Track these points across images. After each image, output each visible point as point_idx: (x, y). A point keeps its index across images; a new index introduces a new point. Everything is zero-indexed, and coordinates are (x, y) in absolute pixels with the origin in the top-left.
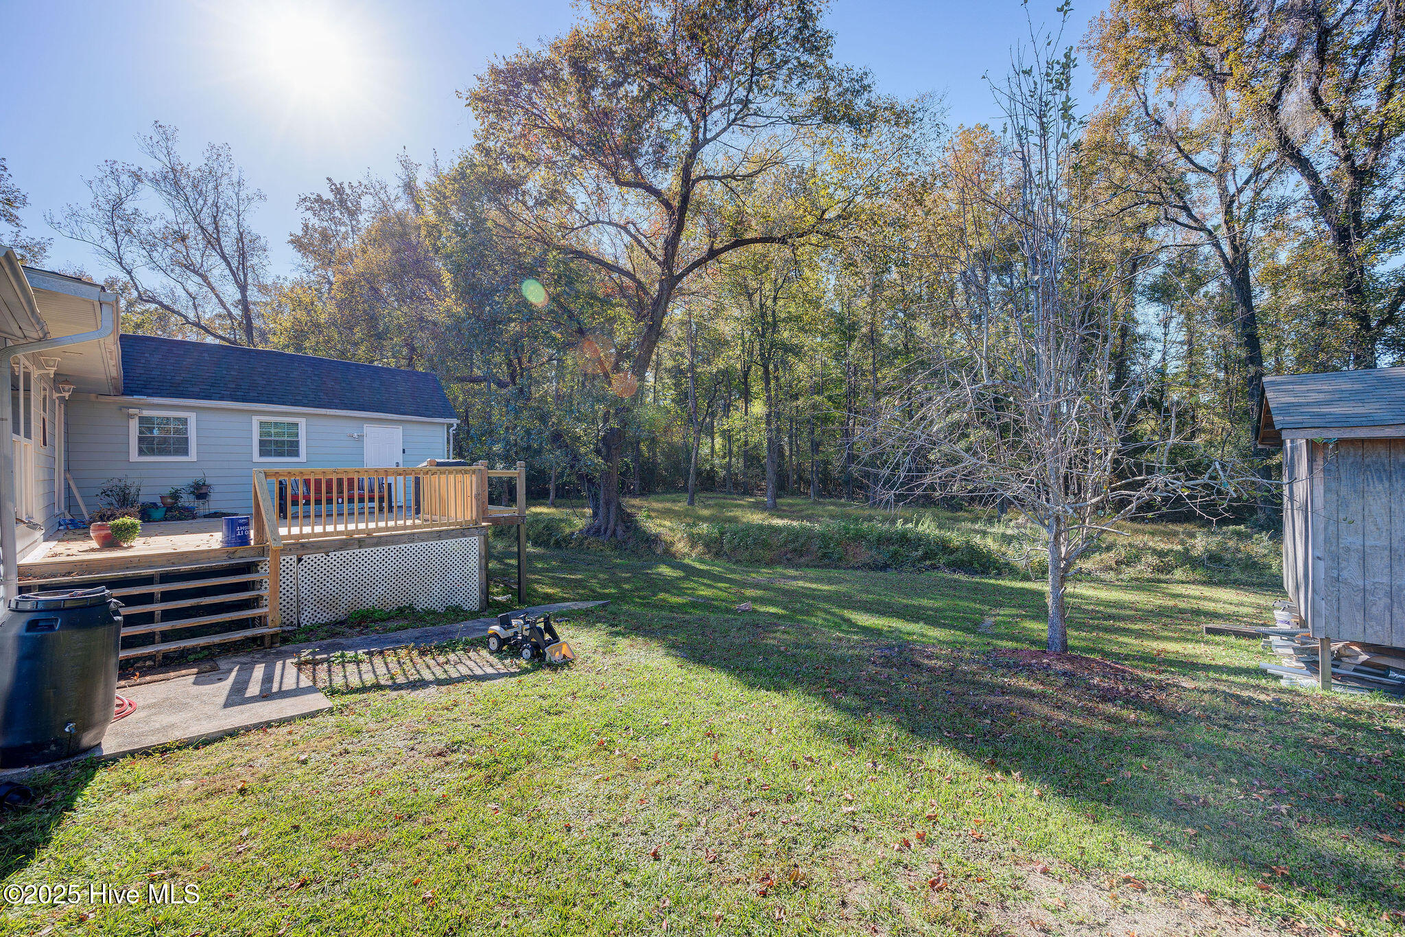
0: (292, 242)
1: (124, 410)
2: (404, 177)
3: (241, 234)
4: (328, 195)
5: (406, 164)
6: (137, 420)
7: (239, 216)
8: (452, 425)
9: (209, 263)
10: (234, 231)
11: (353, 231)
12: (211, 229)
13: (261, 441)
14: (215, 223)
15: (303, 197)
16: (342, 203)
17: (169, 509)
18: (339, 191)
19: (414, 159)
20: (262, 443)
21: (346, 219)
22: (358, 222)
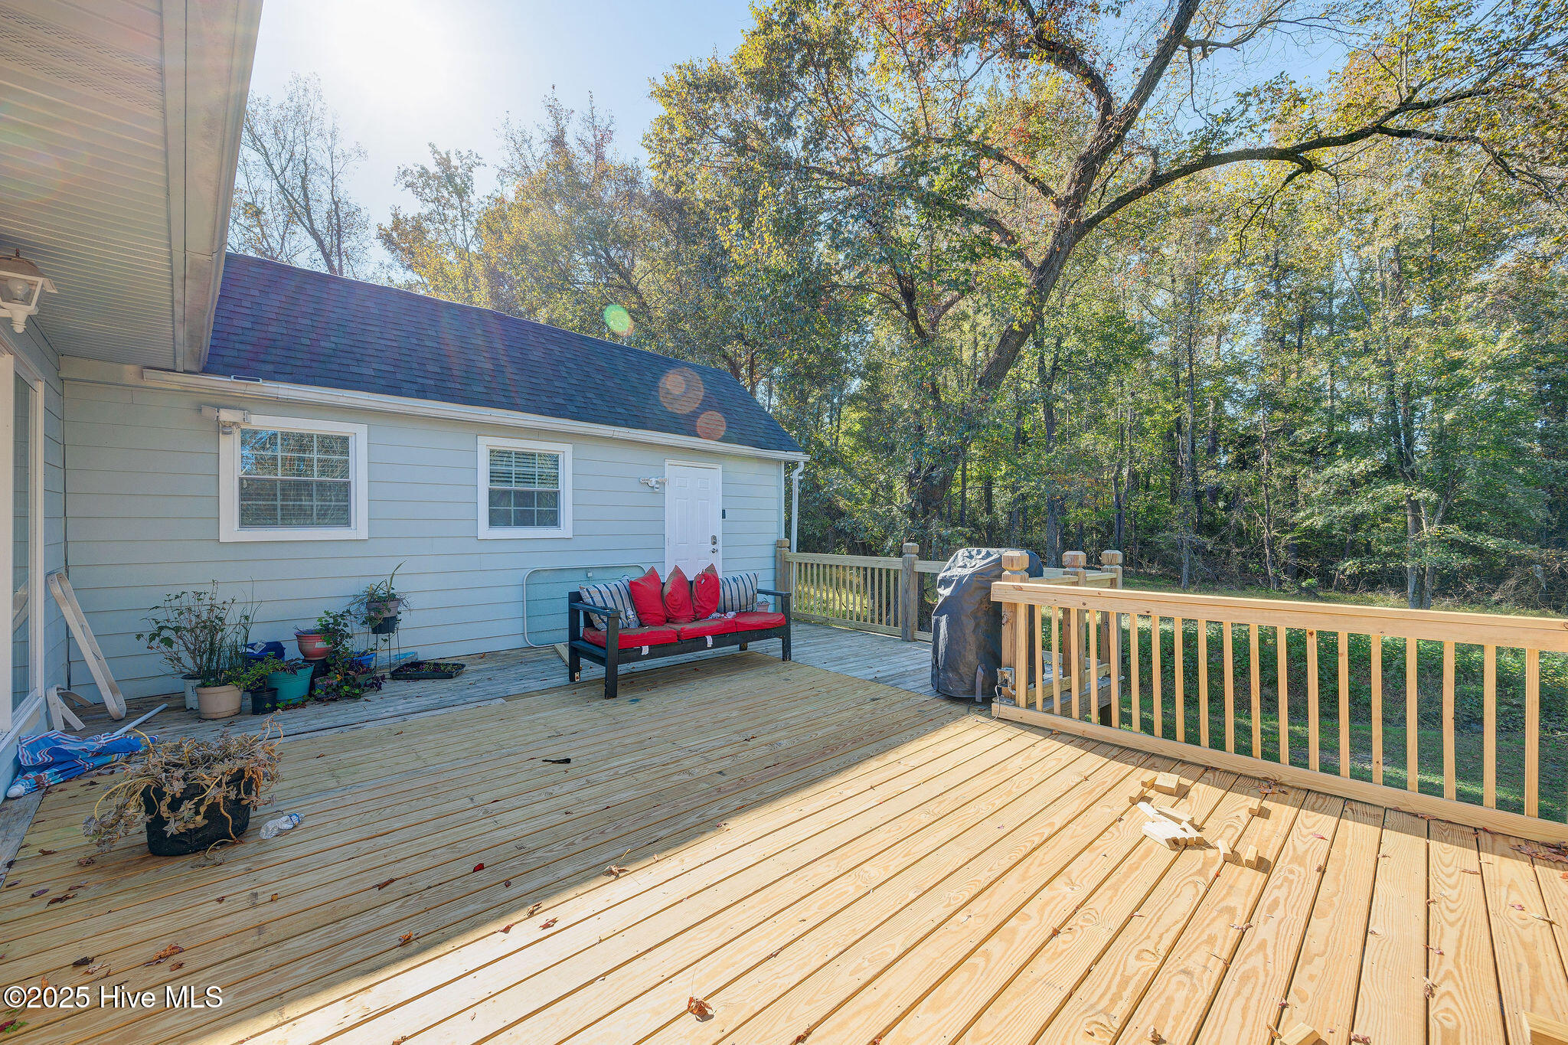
0: (381, 236)
1: (208, 412)
2: (549, 129)
3: (336, 204)
4: (433, 169)
5: (555, 111)
6: (237, 436)
7: (333, 179)
8: (795, 465)
9: (292, 244)
10: (327, 197)
11: (463, 216)
12: (298, 194)
13: (491, 492)
14: (304, 188)
15: (403, 169)
16: (450, 178)
17: (323, 667)
18: (444, 163)
19: (566, 104)
20: (495, 497)
21: (455, 200)
22: (470, 205)
